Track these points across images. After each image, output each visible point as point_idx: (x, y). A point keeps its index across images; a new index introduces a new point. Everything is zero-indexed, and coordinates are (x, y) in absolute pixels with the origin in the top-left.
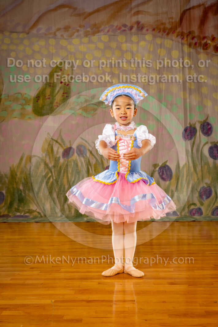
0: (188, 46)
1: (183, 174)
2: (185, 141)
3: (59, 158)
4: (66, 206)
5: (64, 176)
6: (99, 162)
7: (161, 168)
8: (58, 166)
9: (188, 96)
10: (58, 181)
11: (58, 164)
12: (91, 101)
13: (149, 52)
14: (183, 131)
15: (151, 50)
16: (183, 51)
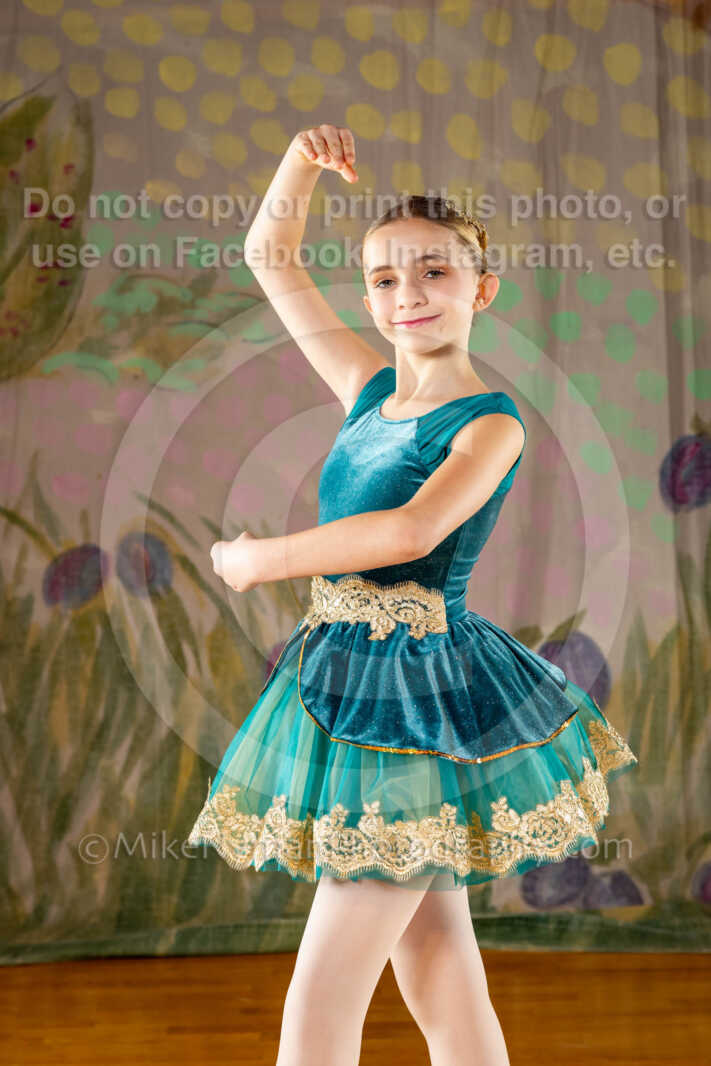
0: (689, 24)
1: (666, 682)
2: (676, 511)
3: (29, 602)
4: (63, 857)
5: (52, 696)
6: (235, 622)
7: (550, 651)
8: (21, 646)
9: (685, 279)
10: (22, 725)
11: (25, 633)
12: (193, 306)
13: (491, 51)
14: (665, 462)
15: (502, 40)
16: (661, 50)
